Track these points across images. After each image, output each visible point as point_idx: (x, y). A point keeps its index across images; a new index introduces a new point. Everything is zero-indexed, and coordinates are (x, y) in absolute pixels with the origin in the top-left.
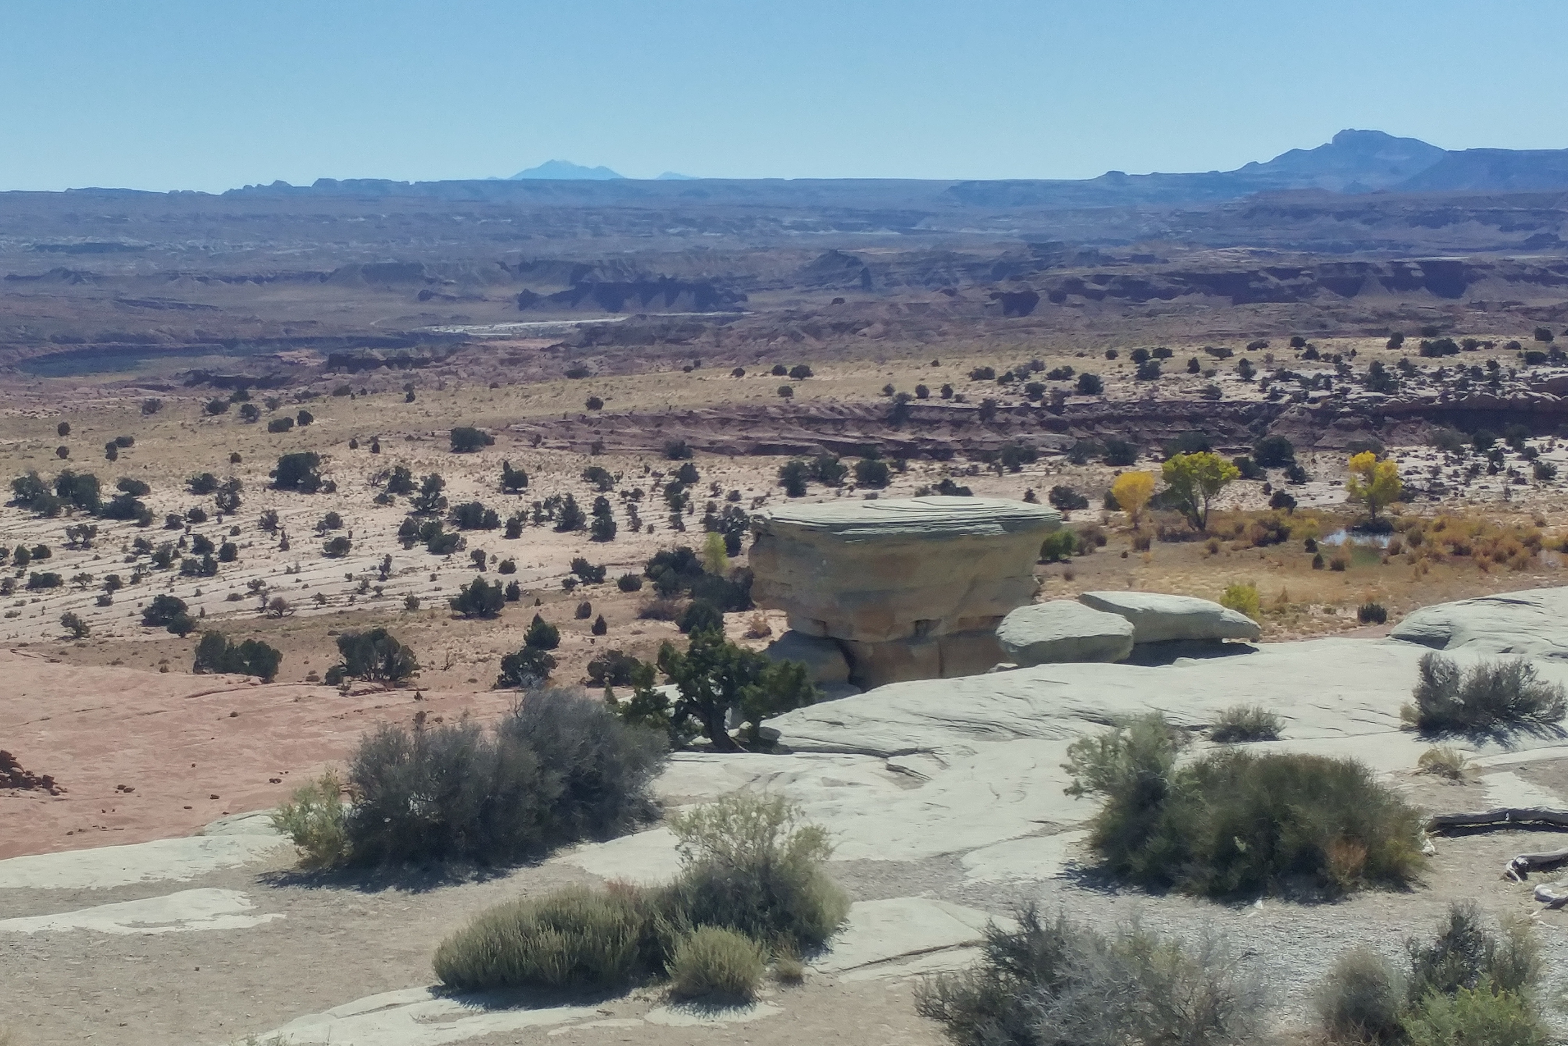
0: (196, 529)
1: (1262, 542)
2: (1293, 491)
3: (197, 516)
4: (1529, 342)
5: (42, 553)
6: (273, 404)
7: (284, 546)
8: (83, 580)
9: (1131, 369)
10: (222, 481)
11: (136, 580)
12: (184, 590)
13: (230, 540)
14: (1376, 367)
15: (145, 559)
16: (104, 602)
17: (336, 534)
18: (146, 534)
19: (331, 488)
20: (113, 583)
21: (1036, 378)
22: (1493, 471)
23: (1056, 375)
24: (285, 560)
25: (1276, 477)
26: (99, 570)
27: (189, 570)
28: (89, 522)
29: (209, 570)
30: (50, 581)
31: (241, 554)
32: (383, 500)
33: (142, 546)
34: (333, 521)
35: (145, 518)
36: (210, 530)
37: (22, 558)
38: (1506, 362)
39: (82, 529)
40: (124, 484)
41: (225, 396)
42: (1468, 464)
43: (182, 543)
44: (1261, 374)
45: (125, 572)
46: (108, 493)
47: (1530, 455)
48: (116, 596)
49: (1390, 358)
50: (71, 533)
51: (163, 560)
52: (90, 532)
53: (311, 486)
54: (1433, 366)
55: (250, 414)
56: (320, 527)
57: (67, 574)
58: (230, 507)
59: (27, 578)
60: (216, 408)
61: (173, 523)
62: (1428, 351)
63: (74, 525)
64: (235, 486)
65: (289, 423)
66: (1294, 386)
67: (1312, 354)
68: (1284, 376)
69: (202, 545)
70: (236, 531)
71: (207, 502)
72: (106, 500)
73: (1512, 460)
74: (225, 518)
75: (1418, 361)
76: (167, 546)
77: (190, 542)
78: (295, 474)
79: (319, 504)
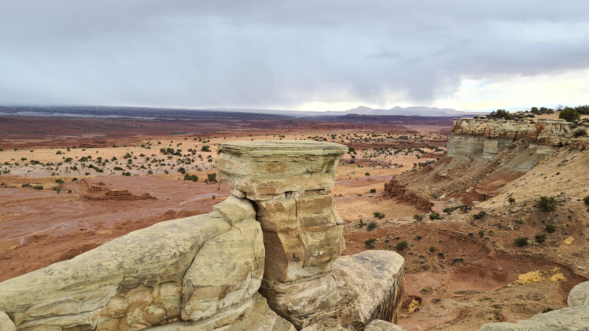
0: (188, 157)
1: (350, 163)
2: (355, 155)
3: (189, 155)
4: (387, 135)
5: (163, 160)
6: (204, 139)
7: (202, 160)
8: (169, 165)
9: (331, 137)
10: (193, 150)
12: (185, 166)
13: (193, 159)
14: (366, 138)
15: (180, 162)
16: (172, 168)
17: (210, 158)
18: (181, 158)
19: (210, 151)
20: (174, 165)
21: (317, 138)
22: (383, 153)
23: (320, 138)
24: (202, 162)
25: (352, 153)
26: (172, 163)
27: (186, 163)
29: (190, 163)
30: (164, 165)
31: (195, 161)
33: (179, 160)
34: (210, 156)
35: (181, 155)
36: (191, 158)
37: (160, 161)
38: (384, 138)
39: (170, 157)
40: (178, 150)
41: (197, 138)
42: (380, 152)
44: (350, 138)
47: (388, 151)
48: (174, 167)
49: (368, 137)
50: (168, 157)
51: (182, 162)
52: (171, 157)
53: (208, 151)
54: (374, 138)
55: (200, 140)
56: (208, 158)
57: (167, 164)
58: (194, 154)
59: (160, 164)
60: (195, 139)
61: (185, 156)
62: (373, 136)
63: (169, 156)
64: (195, 151)
65: (206, 142)
66: (354, 140)
67: (357, 136)
68: (353, 139)
69: (189, 160)
70: (194, 158)
71: (190, 153)
72: (175, 152)
73: (386, 152)
74: (193, 156)
75: (372, 138)
76: (184, 159)
77: (187, 159)
78: (205, 149)
79: (208, 154)
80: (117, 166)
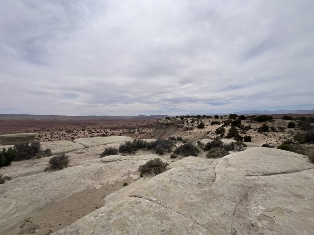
9: (129, 125)
23: (125, 125)
29: (76, 135)
32: (88, 131)
45: (71, 136)
51: (73, 135)
57: (67, 136)
78: (83, 130)
79: (84, 132)
80: (47, 137)
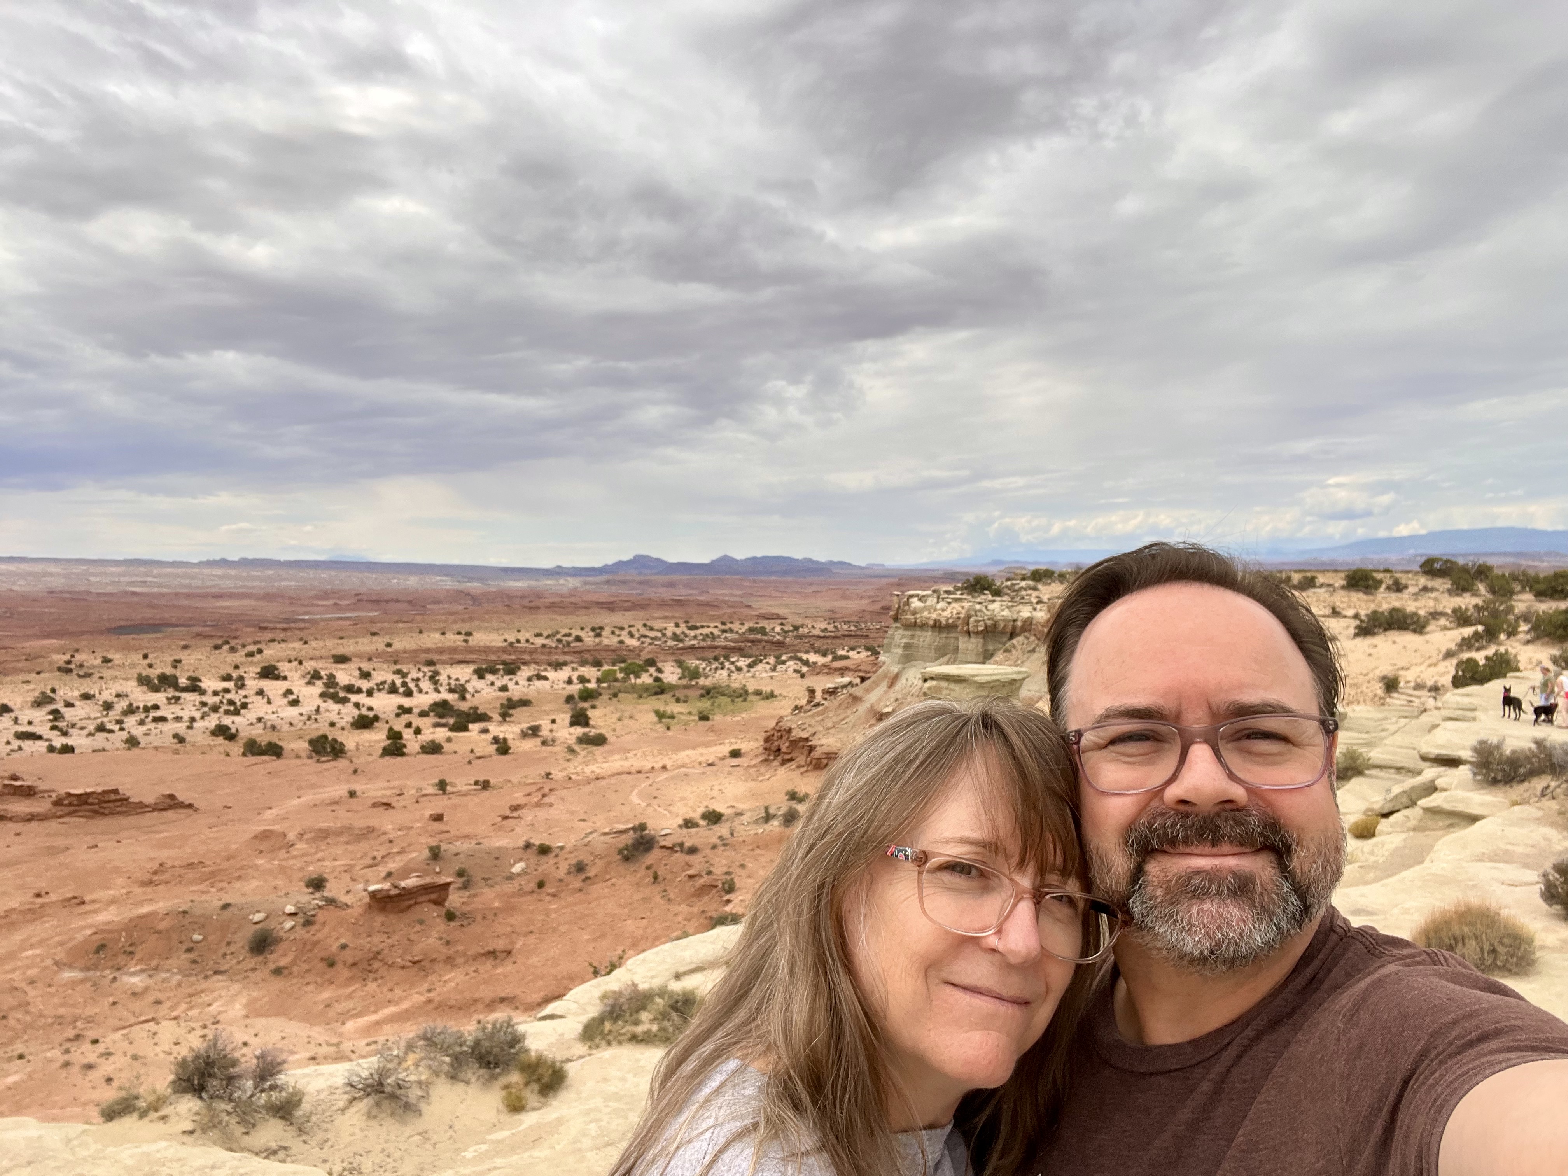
0: (229, 696)
3: (226, 691)
4: (721, 626)
7: (269, 702)
8: (178, 719)
10: (235, 676)
11: (202, 718)
13: (244, 700)
14: (674, 634)
15: (206, 709)
16: (190, 728)
17: (292, 697)
18: (204, 699)
19: (285, 678)
20: (193, 720)
24: (270, 708)
26: (186, 715)
27: (227, 712)
28: (177, 694)
29: (237, 713)
30: (163, 719)
31: (250, 706)
32: (309, 683)
33: (204, 704)
34: (289, 692)
35: (203, 692)
36: (234, 696)
37: (147, 709)
38: (716, 632)
39: (174, 697)
43: (221, 702)
44: (637, 635)
45: (198, 715)
46: (183, 681)
47: (733, 663)
48: (195, 725)
49: (679, 632)
50: (168, 699)
52: (178, 698)
54: (692, 633)
55: (234, 650)
56: (284, 694)
57: (170, 717)
58: (241, 687)
59: (150, 718)
61: (215, 693)
63: (170, 696)
65: (255, 653)
66: (648, 640)
68: (645, 637)
70: (246, 697)
71: (230, 685)
72: (183, 685)
73: (727, 665)
74: (240, 692)
76: (215, 704)
77: (225, 701)
78: (269, 673)
